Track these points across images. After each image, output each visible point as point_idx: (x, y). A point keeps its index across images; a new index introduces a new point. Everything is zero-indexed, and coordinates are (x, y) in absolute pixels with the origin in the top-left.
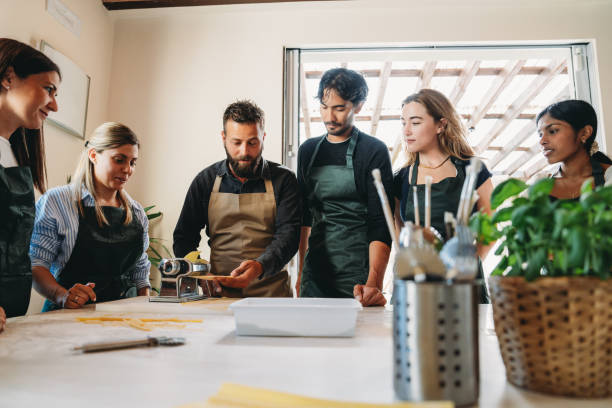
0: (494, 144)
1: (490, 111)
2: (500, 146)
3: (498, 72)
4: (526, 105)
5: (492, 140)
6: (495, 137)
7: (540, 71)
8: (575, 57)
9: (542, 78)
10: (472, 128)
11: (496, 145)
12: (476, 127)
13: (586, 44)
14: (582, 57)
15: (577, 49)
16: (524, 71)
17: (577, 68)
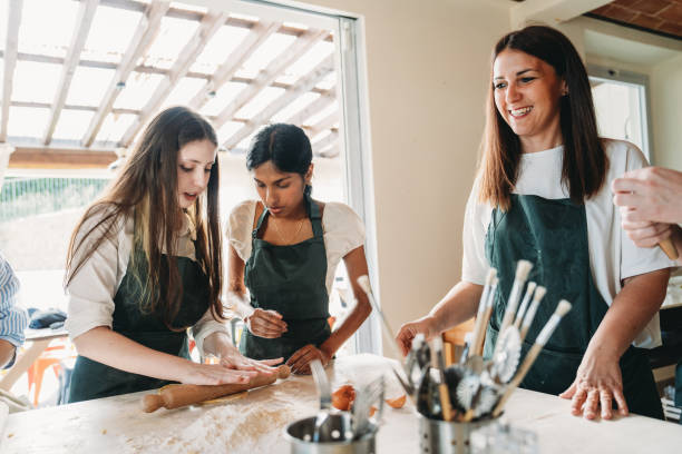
0: (239, 115)
1: (238, 74)
2: (245, 118)
3: (251, 25)
4: (281, 71)
5: (236, 110)
6: (241, 107)
7: (300, 33)
8: (343, 33)
9: (303, 42)
11: (241, 117)
12: (217, 93)
13: (355, 19)
14: (351, 35)
15: (346, 24)
16: (283, 30)
17: (345, 47)
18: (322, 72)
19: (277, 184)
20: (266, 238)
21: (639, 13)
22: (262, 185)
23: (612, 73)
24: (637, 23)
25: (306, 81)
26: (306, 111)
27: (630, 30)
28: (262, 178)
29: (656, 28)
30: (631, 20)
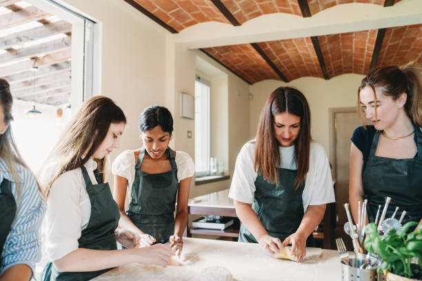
8: (87, 29)
13: (94, 22)
17: (87, 39)
18: (25, 39)
19: (161, 140)
21: (217, 52)
22: (151, 140)
23: (199, 78)
24: (215, 57)
28: (153, 136)
29: (221, 60)
30: (213, 55)
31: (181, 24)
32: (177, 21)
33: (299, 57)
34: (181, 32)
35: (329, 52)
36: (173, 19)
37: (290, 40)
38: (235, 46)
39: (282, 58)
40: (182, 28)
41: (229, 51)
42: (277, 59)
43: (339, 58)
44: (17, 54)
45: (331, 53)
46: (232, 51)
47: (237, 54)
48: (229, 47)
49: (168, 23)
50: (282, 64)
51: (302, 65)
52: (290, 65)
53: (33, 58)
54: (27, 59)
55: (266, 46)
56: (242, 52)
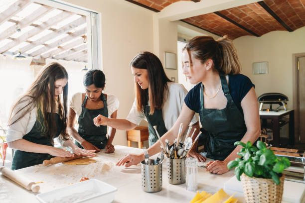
8: (92, 19)
10: (19, 30)
11: (30, 40)
13: (97, 13)
14: (95, 20)
15: (93, 15)
17: (92, 25)
18: (72, 26)
20: (87, 107)
21: (195, 21)
22: (89, 91)
23: (185, 40)
24: (195, 24)
25: (64, 29)
26: (62, 41)
27: (192, 26)
28: (90, 90)
29: (200, 26)
30: (192, 23)
31: (160, 5)
32: (156, 4)
33: (259, 17)
34: (162, 11)
35: (282, 11)
36: (153, 3)
37: (245, 6)
38: (206, 15)
39: (246, 20)
40: (162, 8)
41: (203, 19)
42: (242, 21)
43: (294, 14)
44: (73, 35)
45: (284, 11)
46: (206, 19)
47: (211, 21)
48: (202, 16)
49: (150, 6)
50: (248, 24)
51: (265, 23)
52: (255, 24)
53: (83, 37)
54: (80, 38)
55: (228, 13)
56: (214, 19)
